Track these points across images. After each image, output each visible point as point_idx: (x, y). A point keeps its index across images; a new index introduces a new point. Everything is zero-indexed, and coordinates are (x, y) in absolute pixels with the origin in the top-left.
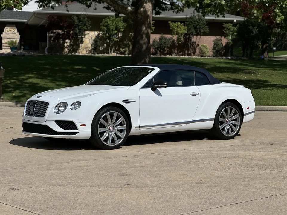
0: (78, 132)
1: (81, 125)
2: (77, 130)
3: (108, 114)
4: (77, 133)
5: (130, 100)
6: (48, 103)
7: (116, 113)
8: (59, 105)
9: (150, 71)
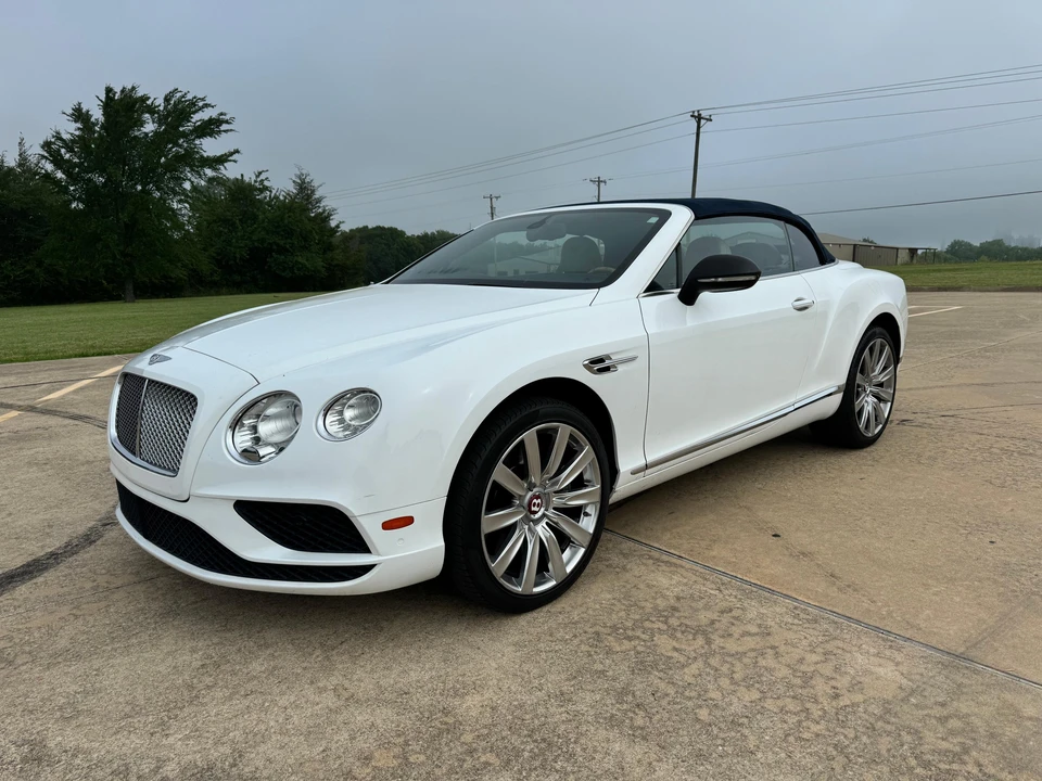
0: (372, 566)
1: (388, 525)
2: (368, 552)
3: (530, 437)
4: (366, 569)
5: (615, 357)
6: (193, 396)
7: (564, 432)
8: (254, 411)
9: (654, 220)
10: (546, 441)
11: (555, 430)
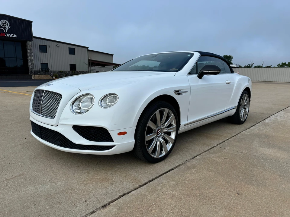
0: (114, 146)
1: (120, 134)
2: (113, 141)
3: (157, 112)
4: (112, 147)
5: (182, 91)
6: (60, 94)
7: (166, 110)
8: (79, 100)
9: (189, 55)
10: (162, 113)
11: (164, 110)
